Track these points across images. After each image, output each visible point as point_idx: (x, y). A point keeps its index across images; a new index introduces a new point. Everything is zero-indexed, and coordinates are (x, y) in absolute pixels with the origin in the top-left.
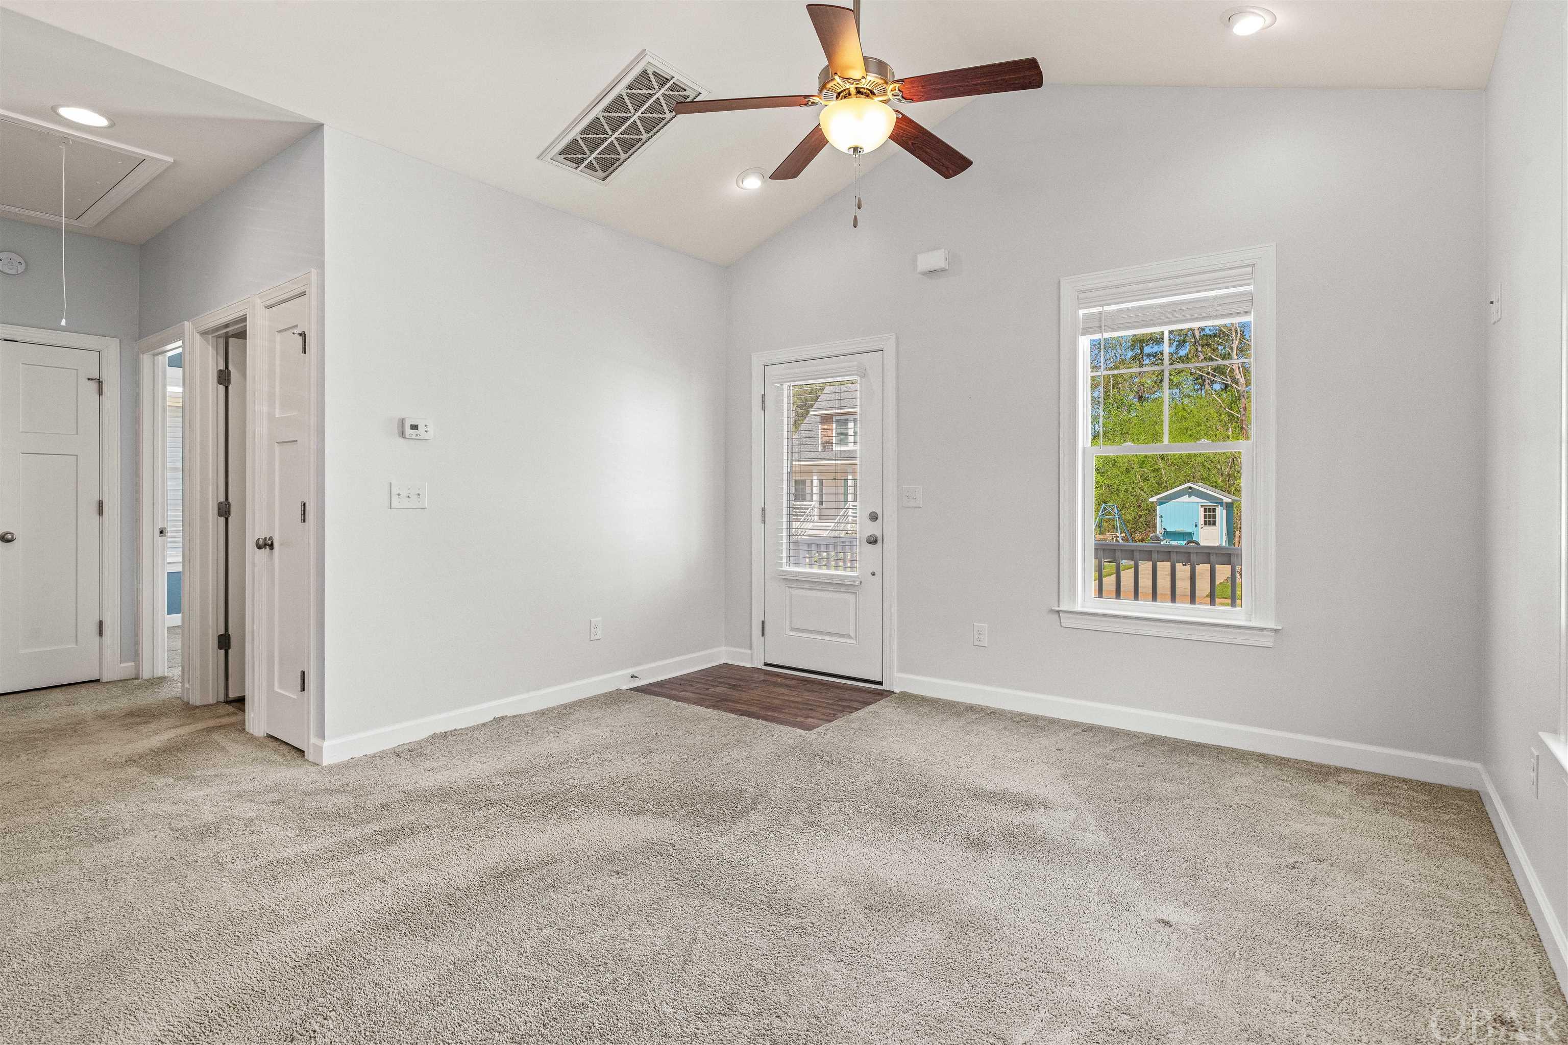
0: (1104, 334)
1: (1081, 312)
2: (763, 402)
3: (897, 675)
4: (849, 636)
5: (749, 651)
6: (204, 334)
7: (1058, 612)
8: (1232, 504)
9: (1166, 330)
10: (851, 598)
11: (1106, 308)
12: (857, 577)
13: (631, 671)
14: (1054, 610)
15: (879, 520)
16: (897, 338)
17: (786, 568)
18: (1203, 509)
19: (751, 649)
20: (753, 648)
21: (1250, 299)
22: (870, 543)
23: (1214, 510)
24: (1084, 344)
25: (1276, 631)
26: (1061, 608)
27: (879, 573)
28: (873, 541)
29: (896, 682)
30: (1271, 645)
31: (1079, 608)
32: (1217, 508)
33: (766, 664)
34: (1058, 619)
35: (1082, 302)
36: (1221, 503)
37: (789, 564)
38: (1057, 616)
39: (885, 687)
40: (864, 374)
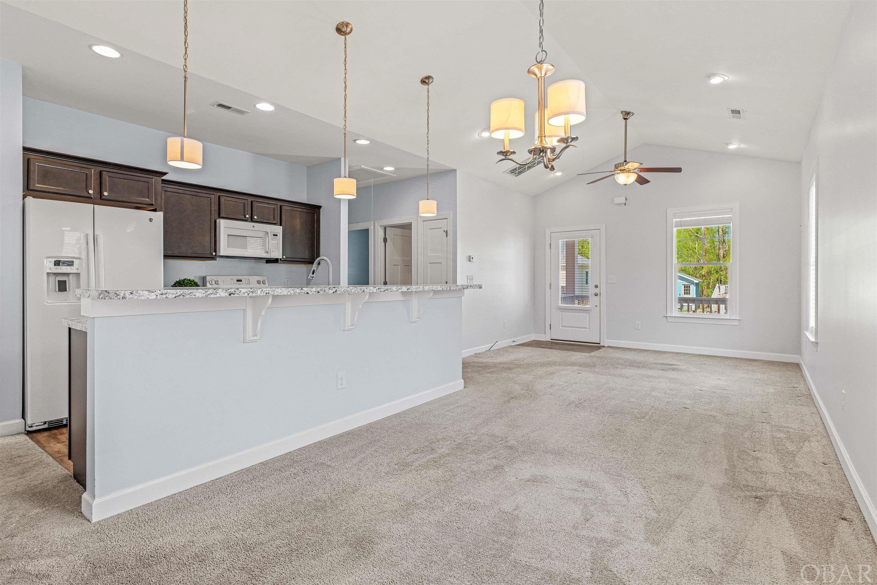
0: (683, 227)
1: (674, 220)
2: (550, 246)
3: (606, 340)
4: (586, 328)
5: (545, 335)
6: (381, 226)
7: (666, 317)
8: (698, 283)
9: (703, 227)
10: (588, 315)
11: (683, 219)
12: (590, 307)
13: (513, 339)
14: (665, 316)
15: (599, 288)
16: (606, 225)
17: (560, 305)
18: (683, 286)
19: (545, 334)
20: (546, 334)
21: (731, 218)
22: (595, 295)
23: (689, 286)
24: (675, 229)
25: (739, 320)
26: (668, 315)
27: (598, 306)
28: (596, 295)
29: (605, 342)
30: (737, 324)
31: (673, 315)
32: (691, 286)
33: (551, 339)
34: (666, 319)
35: (675, 216)
36: (693, 283)
37: (562, 303)
38: (666, 318)
39: (601, 345)
40: (592, 237)
